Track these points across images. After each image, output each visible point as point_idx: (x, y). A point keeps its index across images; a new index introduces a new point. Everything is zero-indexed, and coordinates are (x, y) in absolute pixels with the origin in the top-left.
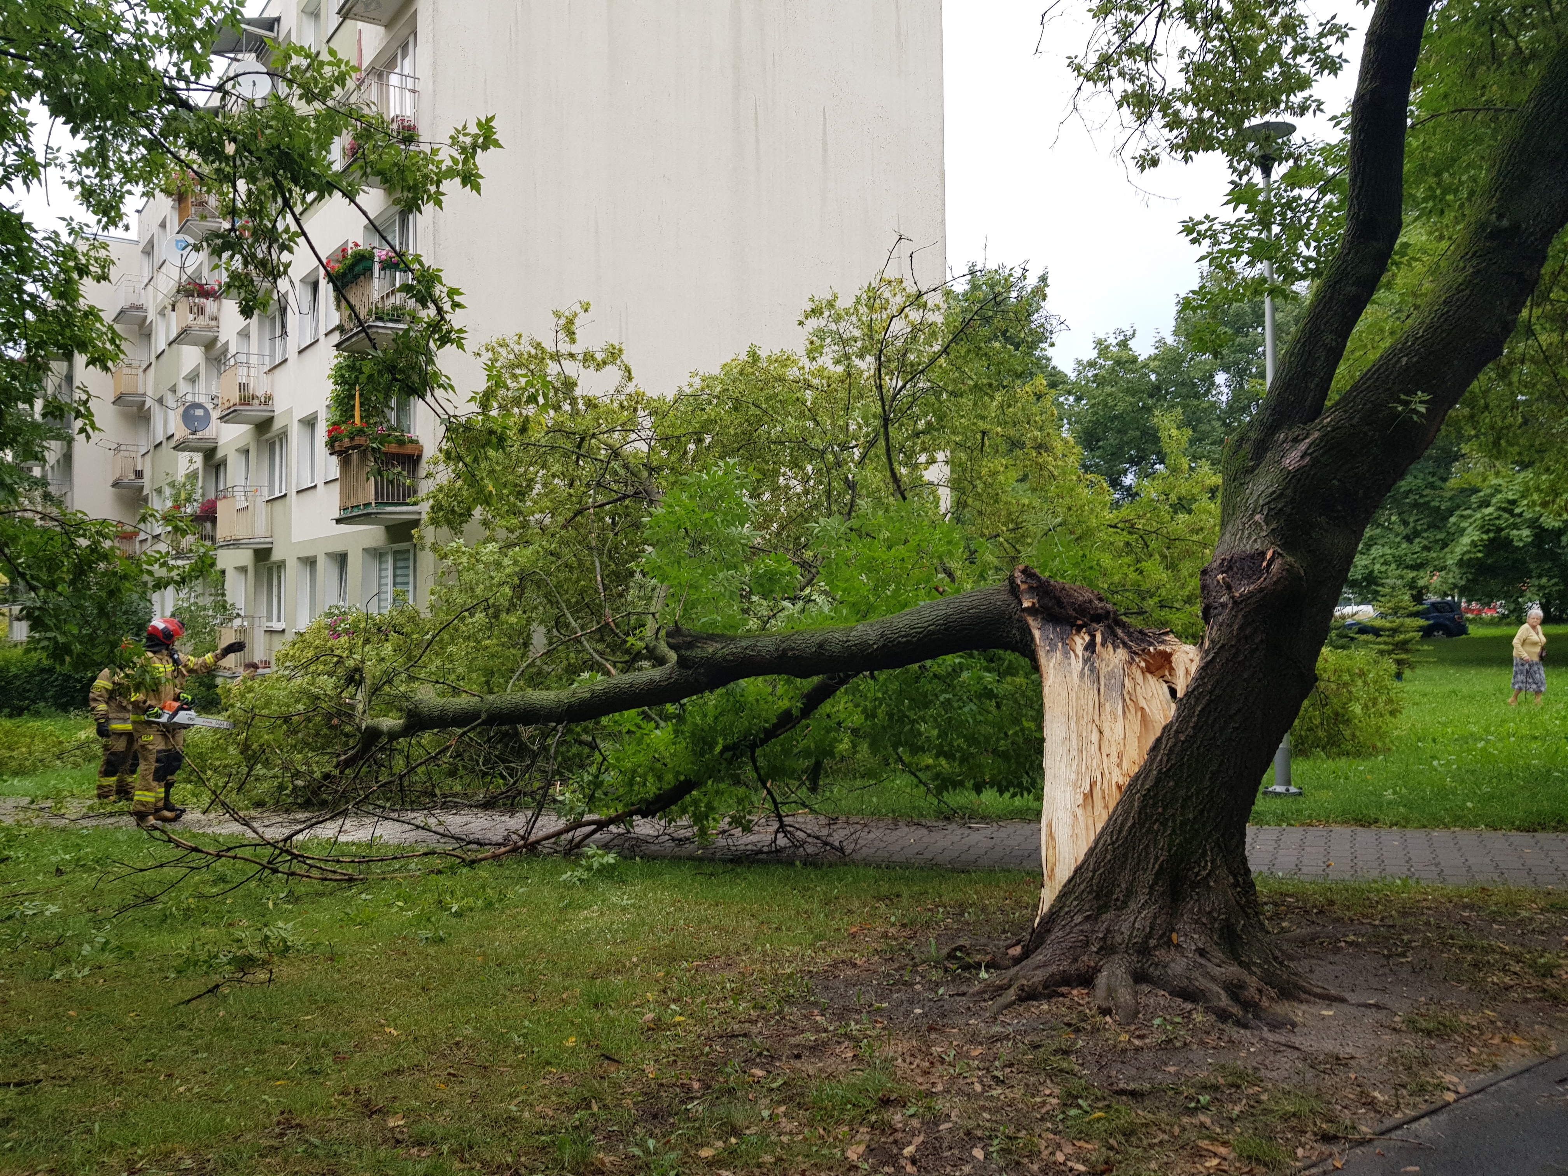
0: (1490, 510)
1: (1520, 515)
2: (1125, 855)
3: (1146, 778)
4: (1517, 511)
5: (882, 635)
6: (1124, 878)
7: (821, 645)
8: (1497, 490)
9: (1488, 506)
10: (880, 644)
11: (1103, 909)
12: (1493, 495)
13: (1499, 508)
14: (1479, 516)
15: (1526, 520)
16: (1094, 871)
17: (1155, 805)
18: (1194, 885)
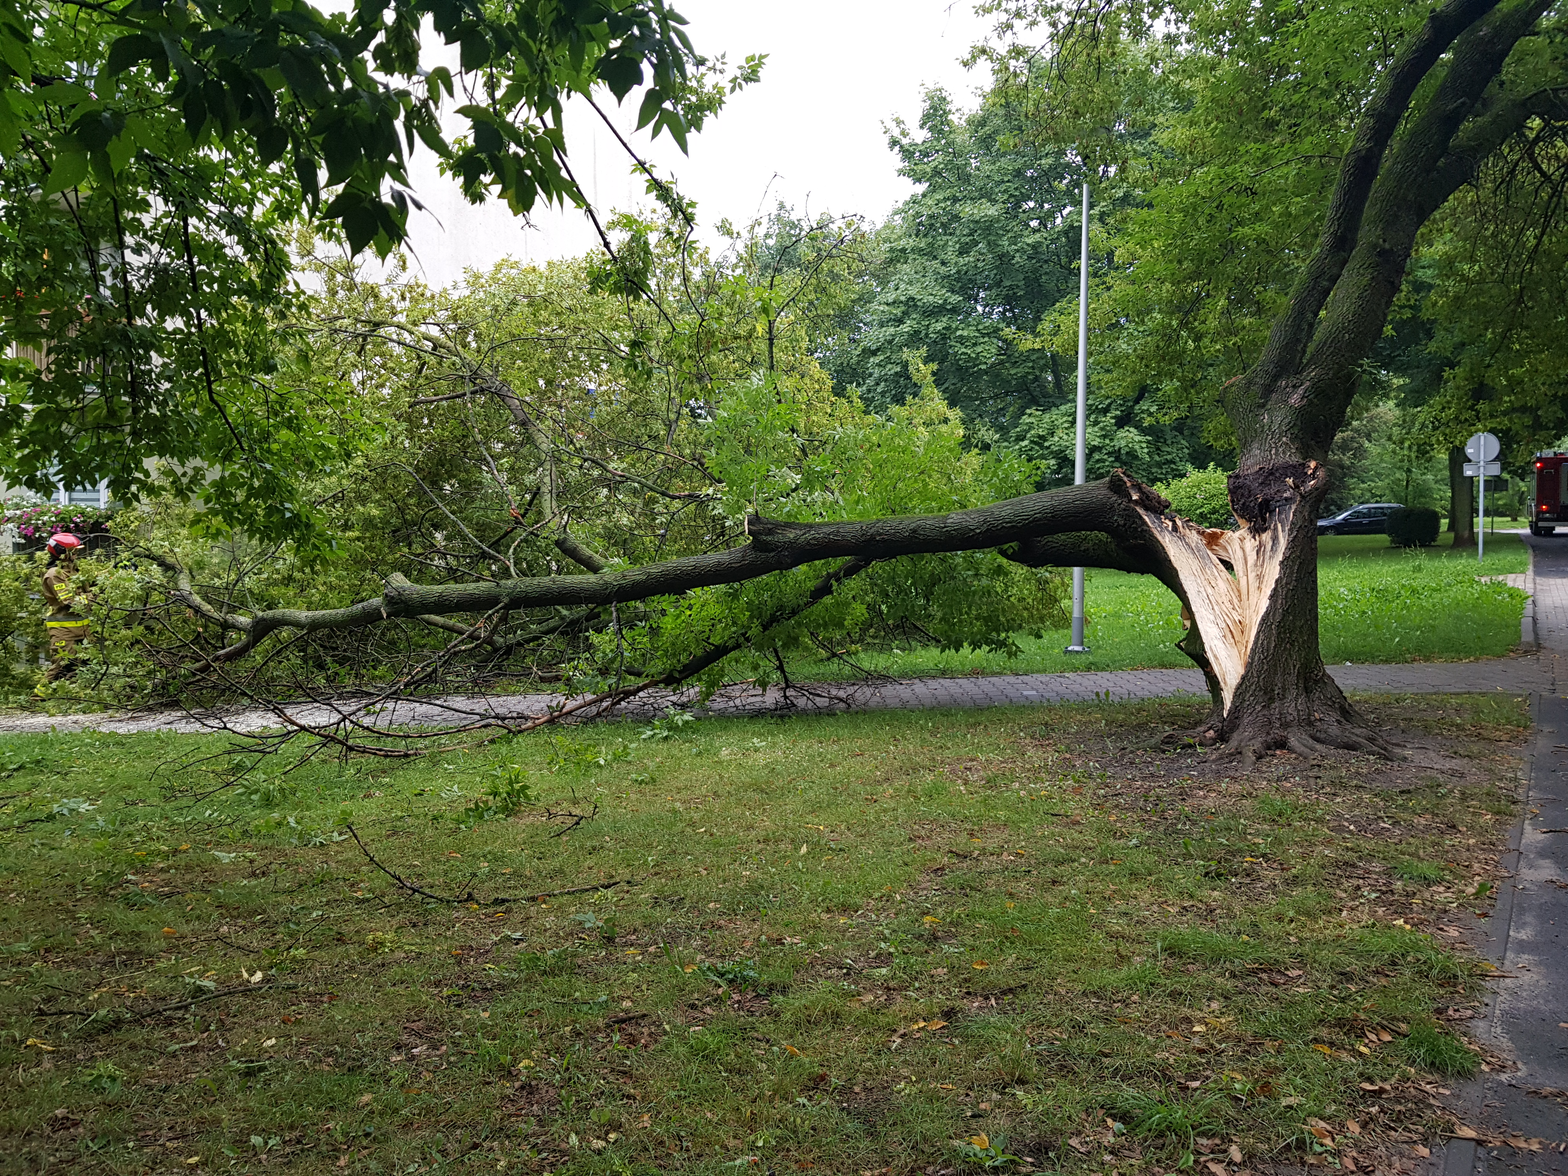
0: (1026, 443)
1: (1048, 448)
2: (1275, 665)
3: (1274, 615)
4: (1046, 444)
5: (985, 521)
6: (1278, 680)
7: (914, 531)
8: (1031, 426)
9: (1023, 440)
10: (984, 528)
11: (1272, 700)
12: (1027, 431)
13: (1032, 442)
14: (1017, 447)
15: (1052, 452)
16: (1259, 677)
17: (1285, 632)
18: (1316, 682)
